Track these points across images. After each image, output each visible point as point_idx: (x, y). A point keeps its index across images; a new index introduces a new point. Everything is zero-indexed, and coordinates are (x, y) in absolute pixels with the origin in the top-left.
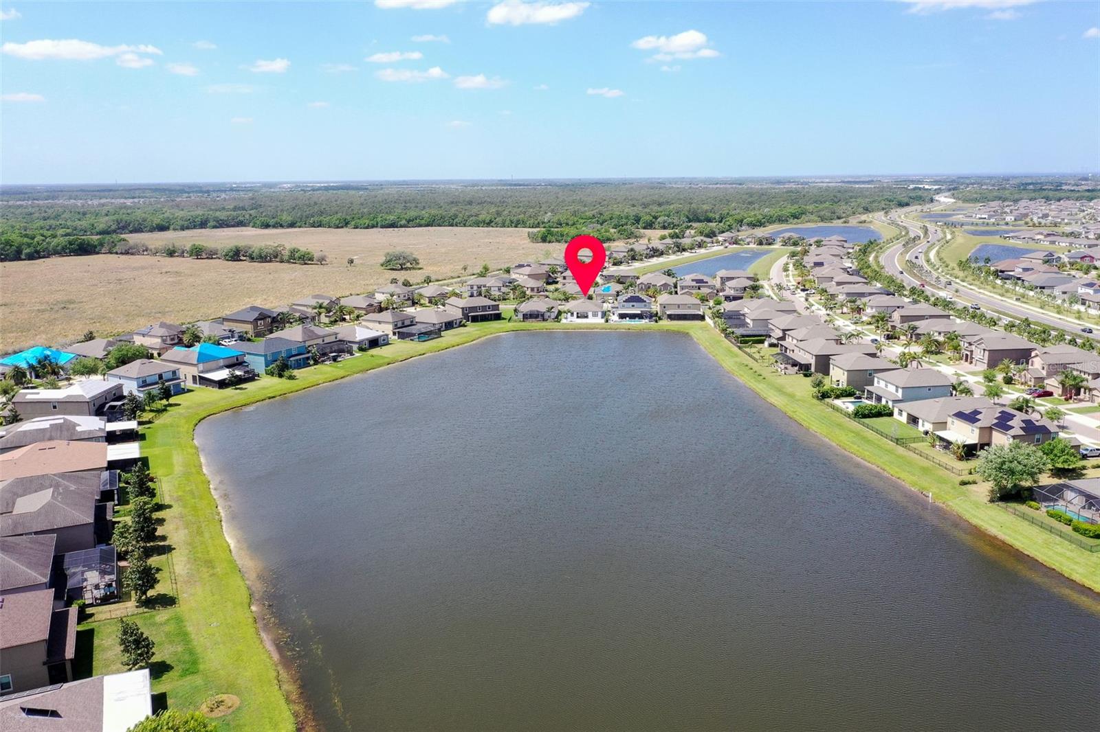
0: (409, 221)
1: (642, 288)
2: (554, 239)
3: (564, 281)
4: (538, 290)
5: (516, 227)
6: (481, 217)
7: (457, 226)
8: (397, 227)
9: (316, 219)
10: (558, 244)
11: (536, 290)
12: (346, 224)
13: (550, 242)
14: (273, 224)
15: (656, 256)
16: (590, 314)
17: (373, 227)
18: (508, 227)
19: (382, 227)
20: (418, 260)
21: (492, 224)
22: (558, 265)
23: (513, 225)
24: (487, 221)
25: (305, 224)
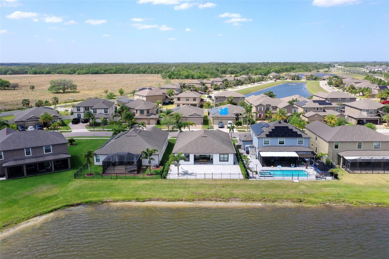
0: (105, 71)
1: (260, 109)
2: (175, 77)
3: (179, 102)
4: (148, 112)
5: (158, 74)
6: (141, 69)
7: (129, 73)
8: (99, 74)
9: (60, 70)
10: (177, 79)
11: (145, 112)
12: (75, 72)
13: (173, 79)
14: (38, 72)
15: (240, 85)
16: (216, 158)
17: (87, 73)
18: (154, 74)
19: (92, 74)
20: (76, 86)
21: (146, 72)
22: (174, 89)
23: (156, 73)
24: (144, 71)
25: (55, 72)
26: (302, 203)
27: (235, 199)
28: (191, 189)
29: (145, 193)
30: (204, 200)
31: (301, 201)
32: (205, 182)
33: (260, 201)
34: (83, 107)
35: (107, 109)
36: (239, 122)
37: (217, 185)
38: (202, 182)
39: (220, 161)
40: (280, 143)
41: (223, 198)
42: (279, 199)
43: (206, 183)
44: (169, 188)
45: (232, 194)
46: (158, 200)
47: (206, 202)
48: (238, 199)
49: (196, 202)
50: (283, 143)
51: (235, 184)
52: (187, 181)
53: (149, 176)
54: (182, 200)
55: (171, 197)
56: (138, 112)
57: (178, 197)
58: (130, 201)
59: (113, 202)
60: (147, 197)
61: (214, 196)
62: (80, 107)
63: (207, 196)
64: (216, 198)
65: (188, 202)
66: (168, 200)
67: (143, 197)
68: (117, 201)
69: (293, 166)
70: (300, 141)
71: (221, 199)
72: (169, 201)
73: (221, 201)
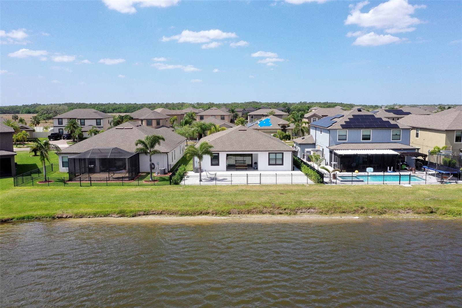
14: (32, 111)
16: (262, 159)
26: (435, 215)
27: (308, 211)
28: (223, 197)
29: (139, 202)
30: (248, 213)
31: (432, 212)
32: (248, 189)
33: (355, 212)
34: (67, 119)
35: (100, 119)
36: (287, 135)
37: (269, 191)
38: (244, 188)
39: (269, 164)
40: (363, 139)
41: (285, 209)
42: (390, 208)
43: (250, 189)
44: (182, 195)
45: (301, 203)
46: (161, 214)
47: (253, 216)
48: (312, 210)
49: (234, 215)
50: (369, 139)
51: (302, 190)
52: (216, 187)
53: (150, 183)
54: (207, 213)
55: (188, 208)
56: (144, 122)
57: (199, 208)
58: (106, 215)
59: (74, 218)
60: (141, 209)
61: (268, 205)
62: (62, 119)
63: (255, 206)
64: (271, 209)
65: (219, 217)
66: (180, 213)
67: (132, 209)
68: (81, 216)
69: (390, 171)
70: (396, 135)
71: (281, 212)
72: (182, 215)
73: (281, 213)
